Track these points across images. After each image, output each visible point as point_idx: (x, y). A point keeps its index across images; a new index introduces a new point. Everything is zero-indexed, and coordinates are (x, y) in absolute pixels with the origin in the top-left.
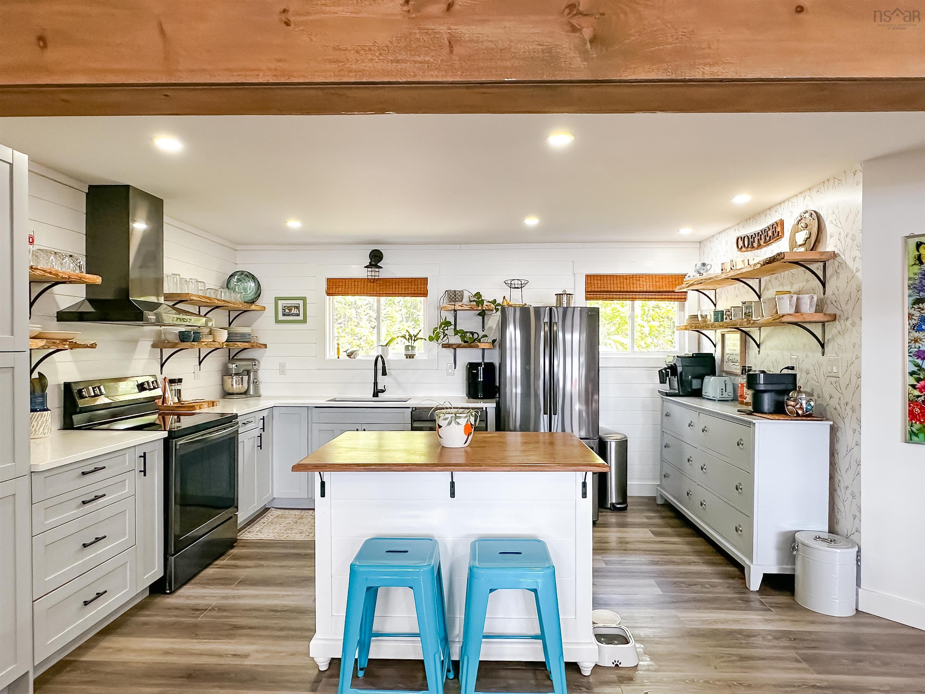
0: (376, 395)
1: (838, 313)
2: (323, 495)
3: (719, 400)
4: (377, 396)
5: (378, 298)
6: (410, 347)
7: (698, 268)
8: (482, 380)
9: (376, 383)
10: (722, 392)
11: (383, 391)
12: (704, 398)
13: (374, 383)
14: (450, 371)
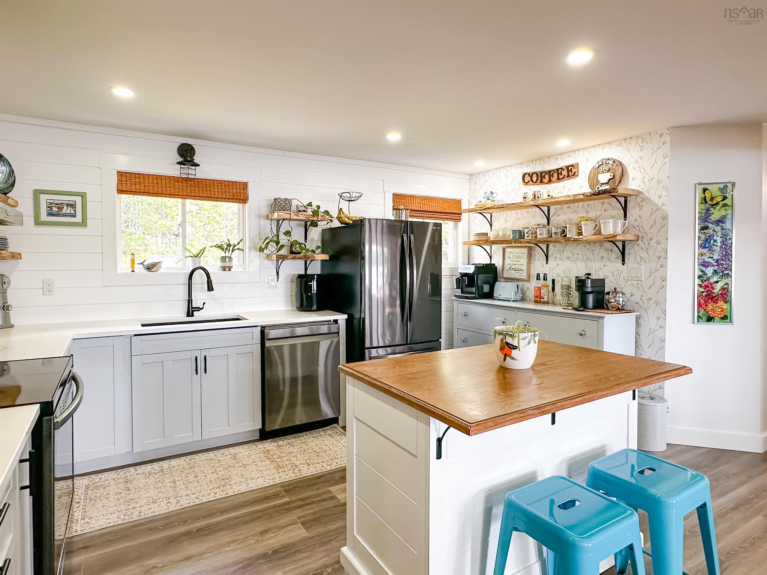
0: (190, 313)
1: (641, 234)
2: (439, 456)
3: (513, 301)
4: (193, 315)
5: (183, 200)
6: (227, 258)
7: (487, 195)
8: (315, 292)
9: (190, 301)
10: (516, 294)
11: (198, 309)
12: (495, 299)
13: (189, 301)
14: (273, 284)
